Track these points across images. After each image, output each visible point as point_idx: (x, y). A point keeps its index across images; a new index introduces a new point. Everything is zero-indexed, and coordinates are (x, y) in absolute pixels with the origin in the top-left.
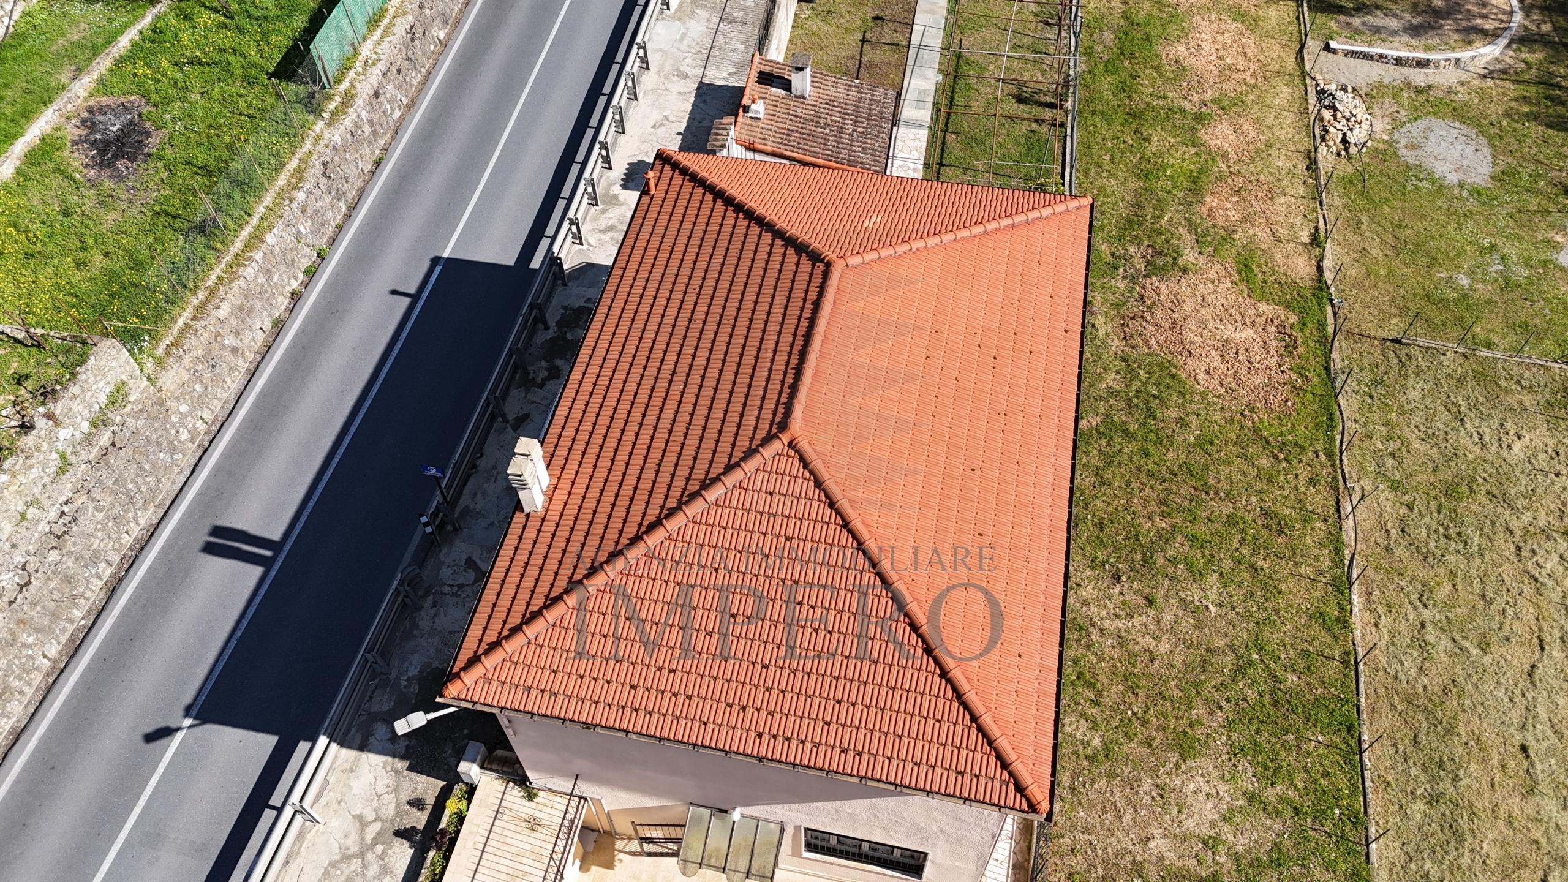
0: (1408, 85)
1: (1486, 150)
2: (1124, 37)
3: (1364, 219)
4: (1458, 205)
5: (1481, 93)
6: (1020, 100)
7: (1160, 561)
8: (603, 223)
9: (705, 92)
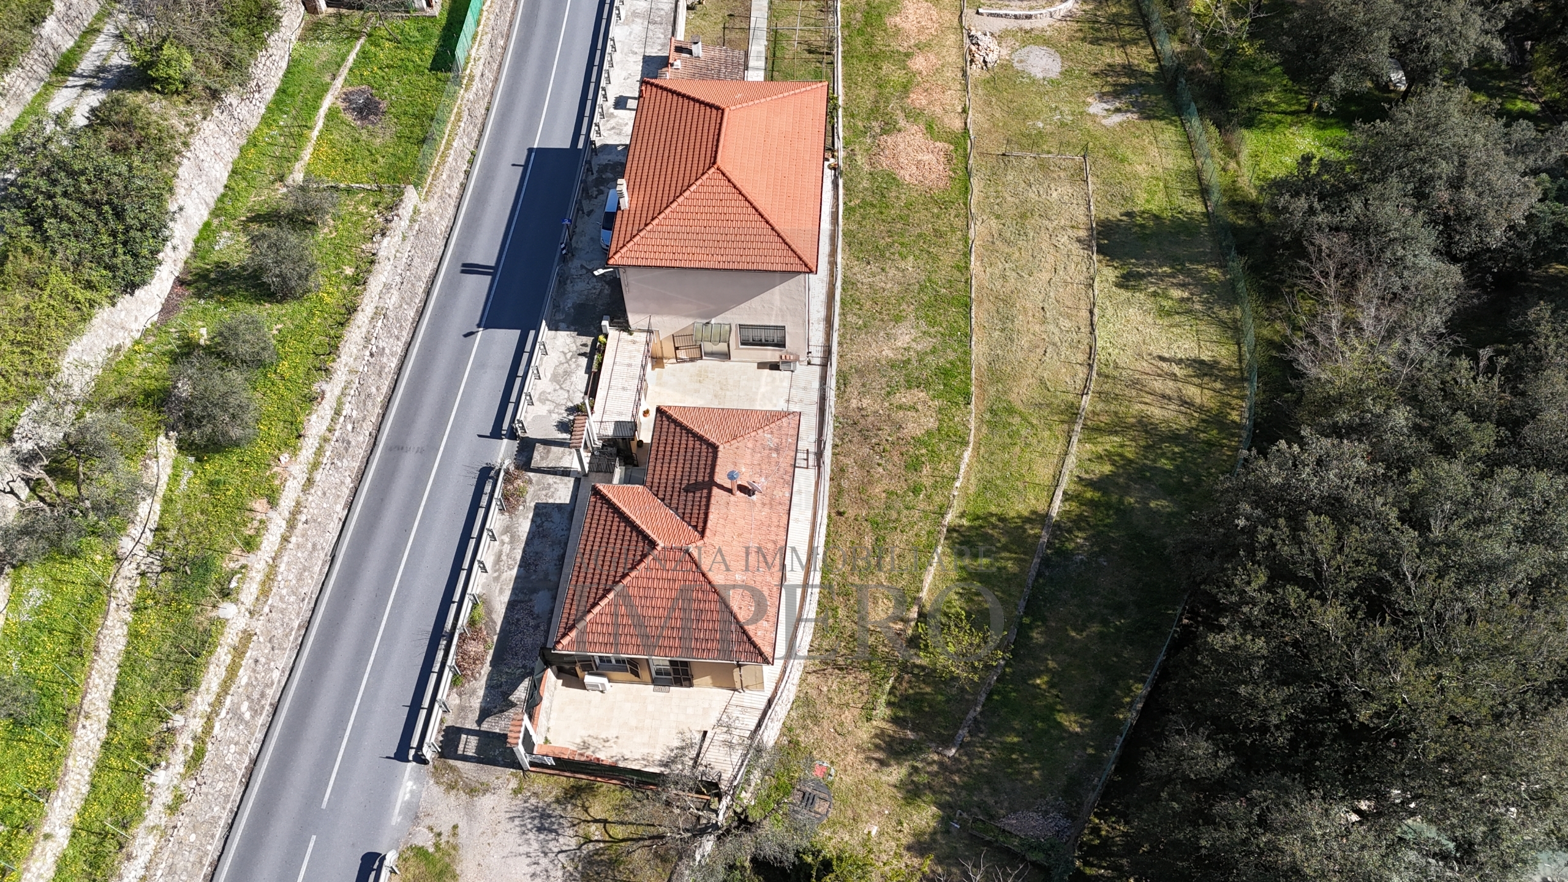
0: (1021, 29)
1: (1059, 60)
2: (867, 15)
3: (994, 100)
4: (1042, 89)
5: (1059, 31)
6: (810, 52)
7: (888, 255)
8: (609, 126)
9: (647, 60)
